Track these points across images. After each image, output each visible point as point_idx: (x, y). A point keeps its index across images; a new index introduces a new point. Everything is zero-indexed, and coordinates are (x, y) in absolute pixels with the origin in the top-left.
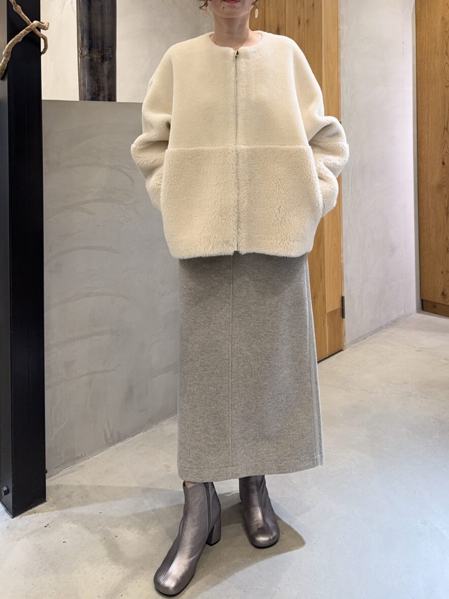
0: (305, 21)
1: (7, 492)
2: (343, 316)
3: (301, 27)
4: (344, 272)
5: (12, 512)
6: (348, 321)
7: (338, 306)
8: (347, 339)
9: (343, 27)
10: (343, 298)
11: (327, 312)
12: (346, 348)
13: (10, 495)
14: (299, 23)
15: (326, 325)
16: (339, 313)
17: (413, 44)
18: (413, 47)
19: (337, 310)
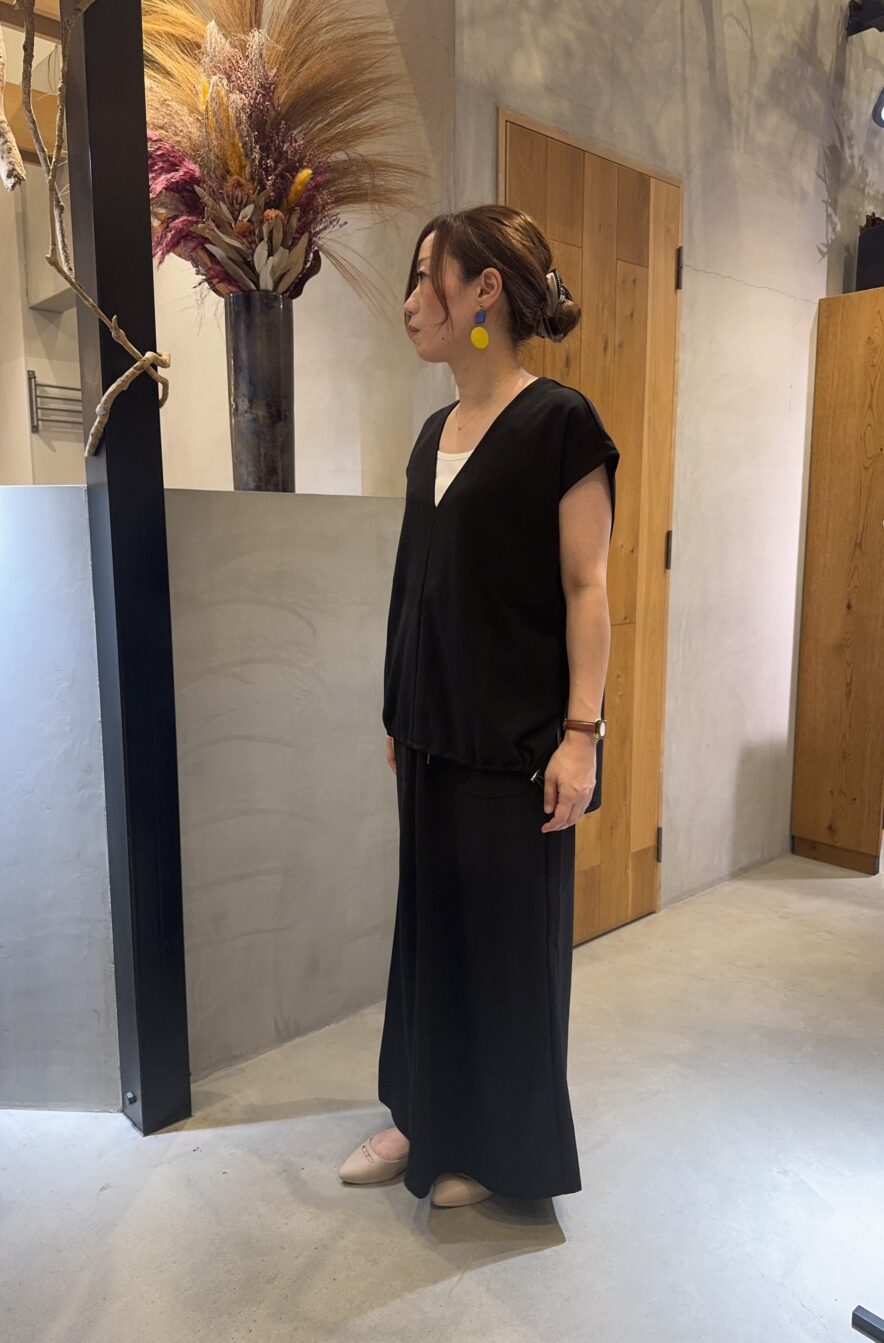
0: (617, 345)
1: (133, 1101)
2: (658, 859)
3: (608, 356)
4: (664, 788)
5: (142, 1127)
6: (665, 867)
7: (651, 842)
8: (664, 894)
9: (684, 357)
10: (659, 831)
11: (632, 851)
12: (660, 910)
13: (138, 1105)
14: (605, 349)
15: (630, 872)
16: (652, 854)
17: (809, 388)
18: (808, 395)
19: (649, 848)
